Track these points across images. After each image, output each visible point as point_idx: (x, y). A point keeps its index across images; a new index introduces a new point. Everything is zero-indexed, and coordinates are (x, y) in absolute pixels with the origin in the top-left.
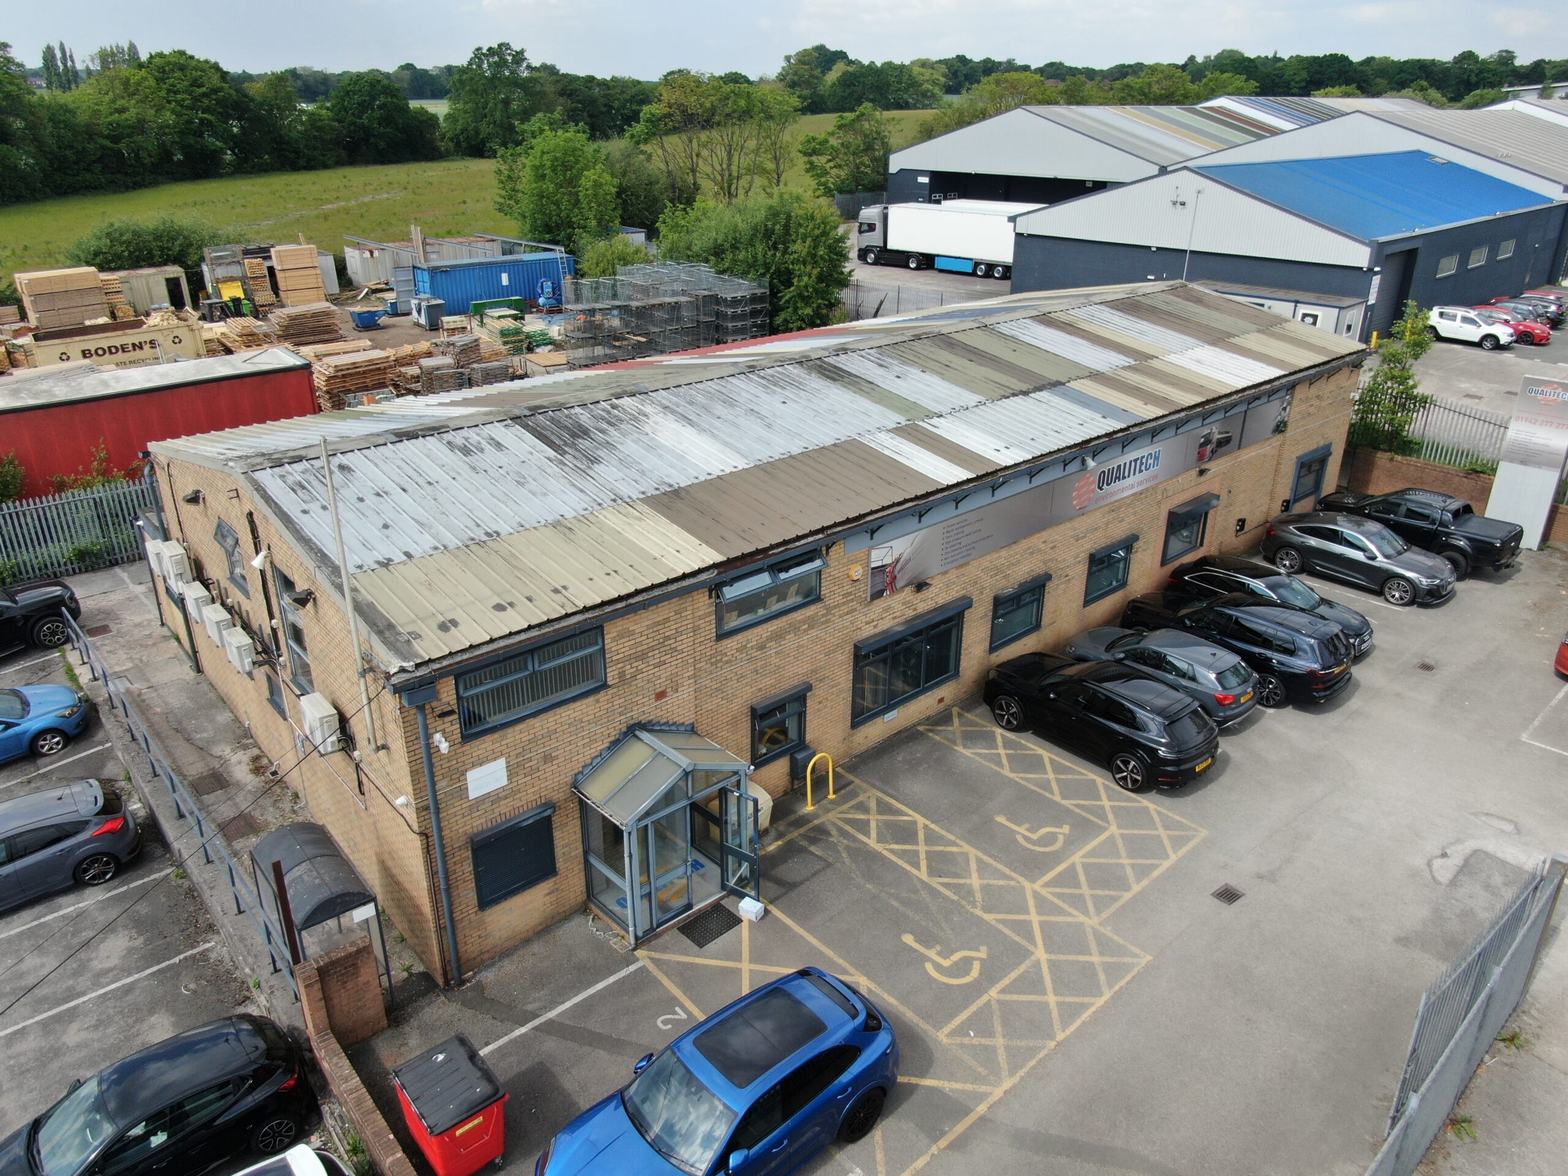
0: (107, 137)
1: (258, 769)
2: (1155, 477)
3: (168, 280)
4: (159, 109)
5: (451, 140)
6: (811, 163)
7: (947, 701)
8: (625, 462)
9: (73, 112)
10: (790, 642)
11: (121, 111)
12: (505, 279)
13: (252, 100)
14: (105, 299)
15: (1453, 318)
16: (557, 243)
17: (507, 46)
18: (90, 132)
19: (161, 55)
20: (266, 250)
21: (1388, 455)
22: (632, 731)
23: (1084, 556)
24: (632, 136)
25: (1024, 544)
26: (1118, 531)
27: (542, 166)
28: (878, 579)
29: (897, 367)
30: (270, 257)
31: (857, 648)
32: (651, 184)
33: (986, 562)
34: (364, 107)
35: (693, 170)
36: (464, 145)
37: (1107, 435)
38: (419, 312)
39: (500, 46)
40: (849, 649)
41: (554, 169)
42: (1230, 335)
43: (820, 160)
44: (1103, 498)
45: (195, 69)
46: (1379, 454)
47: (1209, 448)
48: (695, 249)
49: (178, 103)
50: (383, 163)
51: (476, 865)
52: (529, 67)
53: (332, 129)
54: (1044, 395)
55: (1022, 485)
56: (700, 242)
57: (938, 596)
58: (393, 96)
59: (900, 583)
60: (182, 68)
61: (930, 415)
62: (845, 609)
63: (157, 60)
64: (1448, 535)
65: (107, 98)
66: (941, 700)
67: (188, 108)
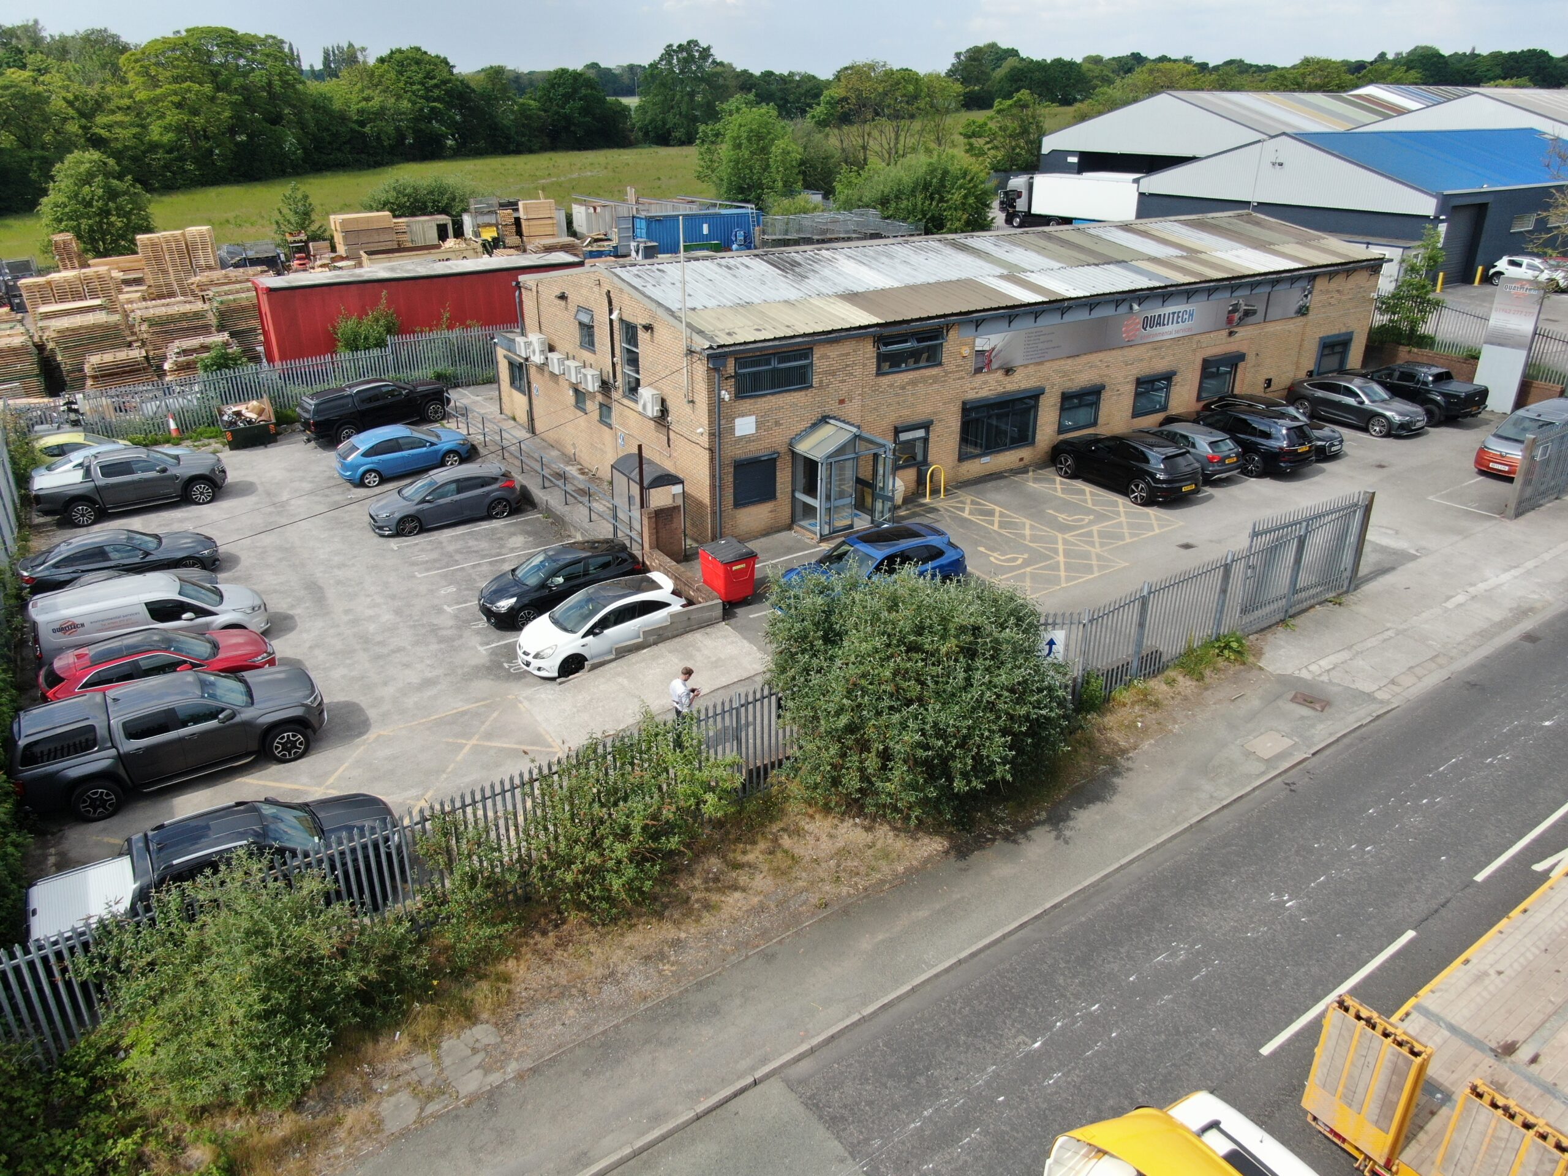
0: (357, 122)
1: (582, 472)
2: (1190, 329)
3: (439, 226)
4: (399, 97)
5: (640, 129)
6: (971, 145)
7: (1026, 461)
8: (824, 279)
9: (330, 99)
10: (921, 388)
11: (367, 99)
12: (705, 229)
13: (473, 91)
14: (395, 237)
15: (1519, 265)
16: (748, 202)
17: (696, 43)
18: (343, 118)
19: (400, 51)
20: (516, 204)
21: (1407, 348)
22: (824, 420)
23: (1132, 378)
24: (813, 117)
25: (1084, 359)
26: (1160, 366)
27: (739, 137)
28: (980, 359)
29: (1007, 246)
30: (517, 210)
31: (964, 403)
32: (827, 158)
33: (1056, 365)
34: (567, 97)
35: (864, 148)
36: (652, 134)
37: (1148, 289)
38: (637, 252)
39: (689, 43)
40: (959, 404)
41: (749, 139)
42: (1271, 244)
43: (979, 142)
44: (1148, 336)
45: (429, 63)
46: (1401, 348)
47: (1237, 316)
48: (865, 199)
49: (413, 92)
50: (579, 150)
51: (735, 479)
52: (714, 62)
53: (539, 117)
54: (1111, 267)
55: (1083, 315)
56: (868, 196)
57: (1020, 382)
58: (593, 88)
59: (994, 366)
60: (418, 62)
61: (1025, 271)
62: (957, 375)
63: (397, 56)
64: (1429, 391)
65: (356, 88)
66: (1021, 459)
67: (421, 97)
